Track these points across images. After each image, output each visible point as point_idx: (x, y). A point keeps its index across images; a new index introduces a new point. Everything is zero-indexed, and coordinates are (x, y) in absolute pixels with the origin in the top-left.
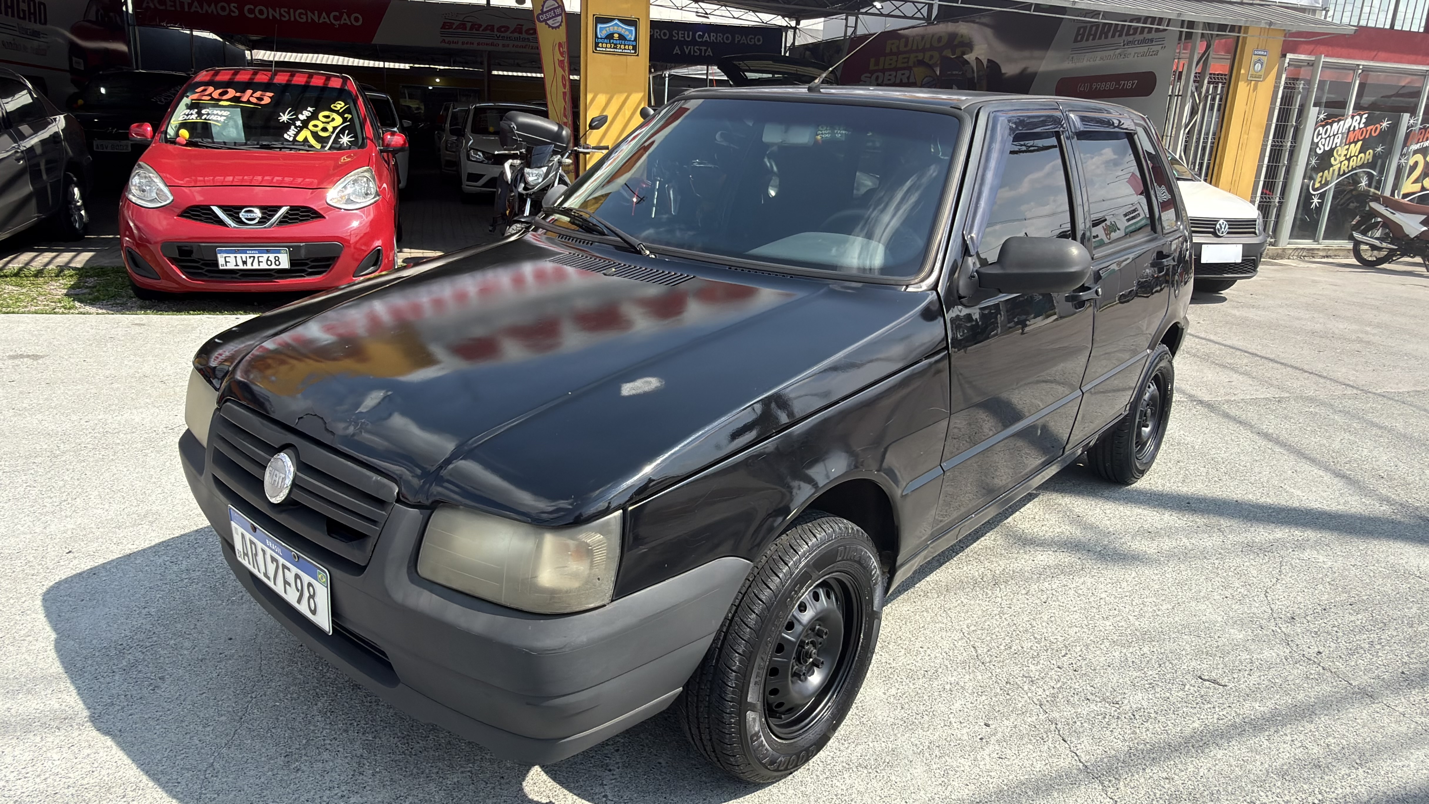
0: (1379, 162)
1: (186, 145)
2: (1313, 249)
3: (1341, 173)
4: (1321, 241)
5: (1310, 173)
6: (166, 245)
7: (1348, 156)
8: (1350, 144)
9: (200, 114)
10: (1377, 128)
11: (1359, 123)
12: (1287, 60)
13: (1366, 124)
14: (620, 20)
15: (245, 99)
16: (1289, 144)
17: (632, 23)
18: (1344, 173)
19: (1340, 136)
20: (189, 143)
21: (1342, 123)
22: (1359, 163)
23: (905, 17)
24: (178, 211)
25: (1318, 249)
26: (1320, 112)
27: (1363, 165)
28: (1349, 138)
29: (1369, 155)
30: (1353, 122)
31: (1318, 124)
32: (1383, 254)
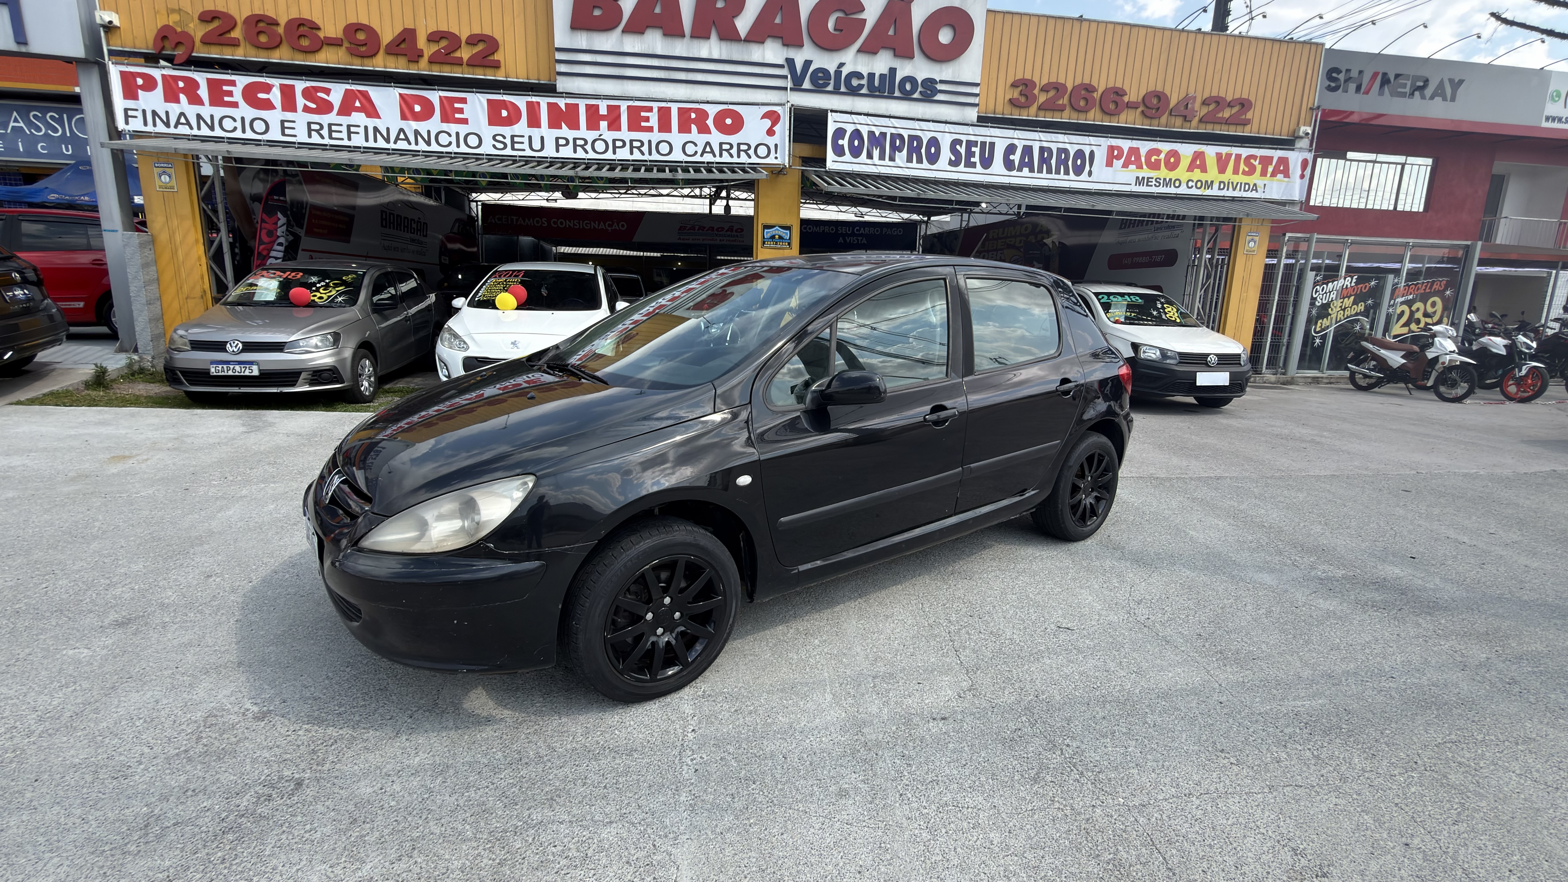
0: (1372, 311)
2: (1318, 378)
3: (1338, 320)
4: (1325, 371)
5: (1310, 321)
7: (1343, 308)
8: (1344, 298)
10: (1366, 286)
11: (1351, 283)
12: (1286, 238)
13: (1357, 283)
14: (779, 227)
16: (1292, 299)
17: (788, 228)
18: (1340, 320)
19: (1335, 292)
21: (1336, 283)
22: (1353, 313)
23: (1001, 214)
25: (1322, 377)
26: (1316, 275)
27: (1357, 314)
28: (1343, 294)
29: (1361, 307)
30: (1345, 282)
31: (1316, 284)
32: (1373, 381)
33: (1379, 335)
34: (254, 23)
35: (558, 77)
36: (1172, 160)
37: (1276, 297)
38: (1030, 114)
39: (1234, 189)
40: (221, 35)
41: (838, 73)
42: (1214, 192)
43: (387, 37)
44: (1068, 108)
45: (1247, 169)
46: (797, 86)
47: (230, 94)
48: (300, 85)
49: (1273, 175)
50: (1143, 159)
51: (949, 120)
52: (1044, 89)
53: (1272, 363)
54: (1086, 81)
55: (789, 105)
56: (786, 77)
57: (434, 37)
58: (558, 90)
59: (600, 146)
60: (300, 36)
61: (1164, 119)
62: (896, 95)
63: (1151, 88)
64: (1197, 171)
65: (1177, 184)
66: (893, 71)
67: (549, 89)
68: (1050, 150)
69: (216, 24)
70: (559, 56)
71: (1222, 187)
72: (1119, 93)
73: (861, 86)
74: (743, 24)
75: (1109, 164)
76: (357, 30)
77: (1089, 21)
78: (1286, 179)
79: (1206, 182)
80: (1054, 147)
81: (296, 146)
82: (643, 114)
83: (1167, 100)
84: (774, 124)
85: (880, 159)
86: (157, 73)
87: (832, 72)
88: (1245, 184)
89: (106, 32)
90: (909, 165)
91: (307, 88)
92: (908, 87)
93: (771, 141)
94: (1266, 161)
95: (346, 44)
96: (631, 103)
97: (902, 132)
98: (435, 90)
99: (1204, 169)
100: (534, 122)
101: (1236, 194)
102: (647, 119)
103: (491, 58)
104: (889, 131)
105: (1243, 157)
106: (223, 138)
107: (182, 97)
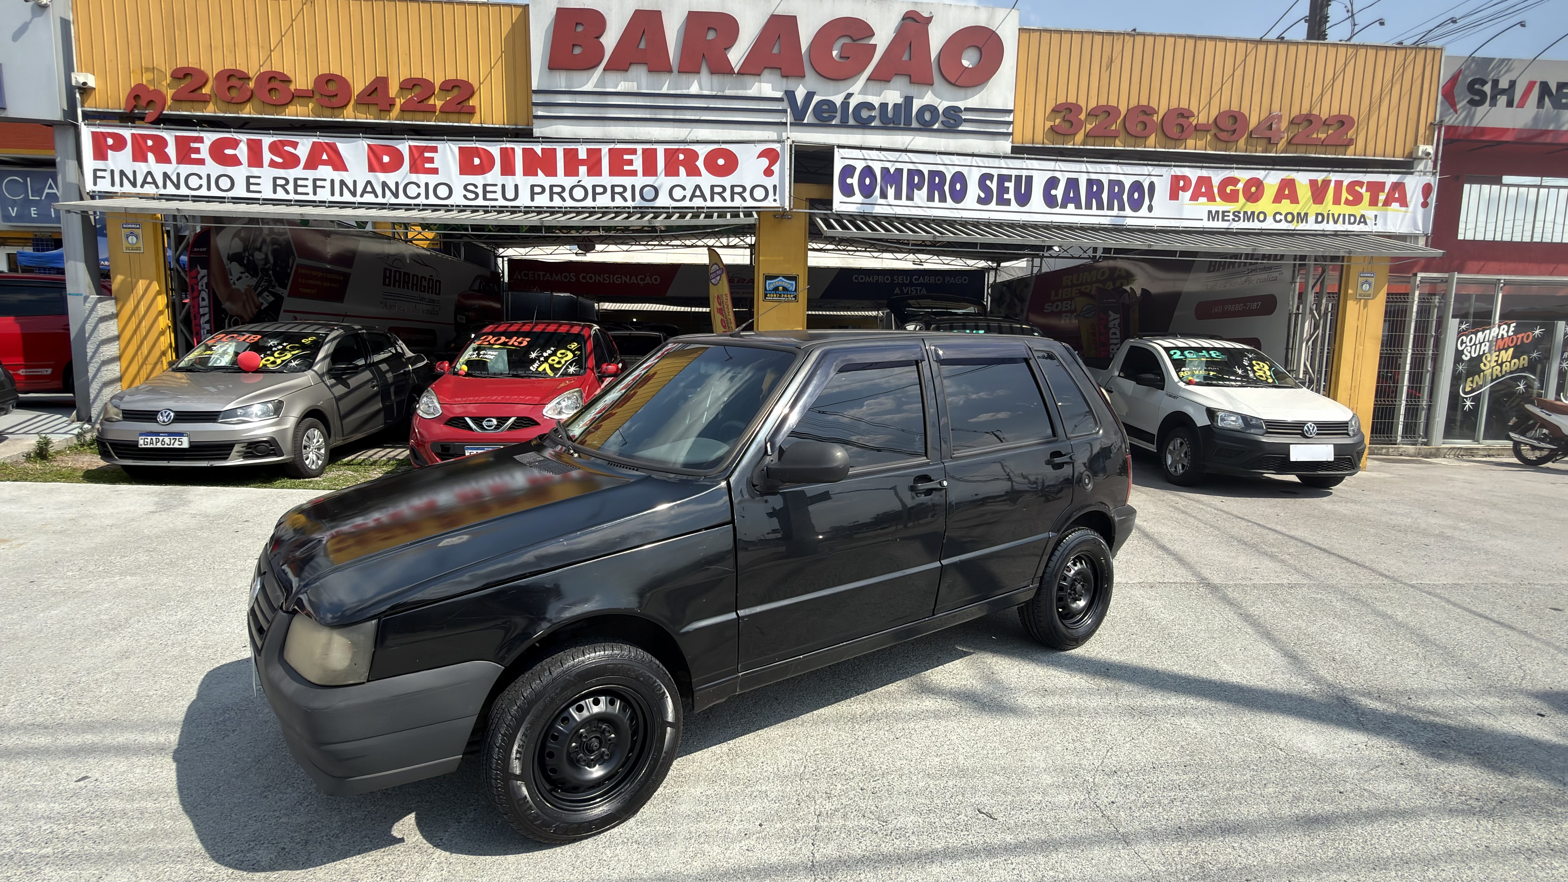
0: (1539, 367)
1: (465, 376)
2: (1473, 449)
3: (1494, 377)
4: (1481, 441)
5: (1457, 379)
6: (434, 444)
7: (1499, 362)
8: (1500, 350)
9: (478, 354)
10: (1528, 336)
11: (1508, 332)
12: (1419, 279)
13: (1516, 332)
14: (784, 277)
15: (510, 343)
16: (1431, 352)
17: (794, 278)
18: (1497, 378)
19: (1488, 344)
20: (467, 374)
21: (1487, 332)
22: (1513, 369)
24: (445, 420)
25: (1478, 449)
26: (1461, 323)
27: (1518, 370)
28: (1499, 345)
29: (1524, 360)
30: (1500, 330)
31: (1460, 333)
32: (1545, 453)
33: (1551, 396)
34: (226, 79)
35: (535, 121)
36: (1253, 189)
37: (1410, 351)
38: (1077, 142)
39: (1336, 222)
40: (192, 91)
41: (845, 104)
42: (1310, 225)
43: (358, 87)
44: (1122, 135)
45: (1351, 198)
46: (798, 122)
47: (197, 150)
48: (267, 140)
49: (1387, 203)
50: (1216, 190)
51: (976, 152)
52: (1092, 114)
53: (1410, 430)
54: (1144, 102)
55: (789, 142)
56: (785, 111)
57: (409, 85)
58: (535, 135)
59: (579, 193)
60: (270, 90)
61: (1242, 142)
62: (913, 126)
63: (1225, 107)
64: (1286, 202)
65: (1262, 217)
66: (909, 100)
67: (524, 134)
68: (1100, 183)
69: (188, 80)
70: (536, 99)
71: (1320, 219)
72: (1184, 114)
73: (872, 118)
74: (736, 56)
75: (1174, 196)
76: (328, 81)
77: (1144, 35)
78: (1404, 209)
79: (1299, 214)
80: (1105, 179)
81: (261, 202)
82: (626, 157)
83: (1246, 121)
84: (772, 163)
85: (896, 198)
86: (127, 133)
87: (838, 104)
88: (1350, 215)
89: (81, 94)
90: (931, 204)
91: (274, 142)
92: (927, 116)
93: (769, 182)
94: (1375, 188)
95: (317, 96)
96: (612, 146)
97: (921, 167)
98: (404, 139)
99: (1294, 200)
100: (508, 169)
101: (1339, 227)
102: (630, 163)
103: (466, 104)
104: (906, 167)
105: (1345, 184)
106: (188, 196)
107: (151, 156)
